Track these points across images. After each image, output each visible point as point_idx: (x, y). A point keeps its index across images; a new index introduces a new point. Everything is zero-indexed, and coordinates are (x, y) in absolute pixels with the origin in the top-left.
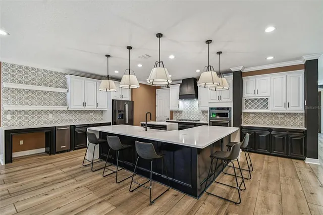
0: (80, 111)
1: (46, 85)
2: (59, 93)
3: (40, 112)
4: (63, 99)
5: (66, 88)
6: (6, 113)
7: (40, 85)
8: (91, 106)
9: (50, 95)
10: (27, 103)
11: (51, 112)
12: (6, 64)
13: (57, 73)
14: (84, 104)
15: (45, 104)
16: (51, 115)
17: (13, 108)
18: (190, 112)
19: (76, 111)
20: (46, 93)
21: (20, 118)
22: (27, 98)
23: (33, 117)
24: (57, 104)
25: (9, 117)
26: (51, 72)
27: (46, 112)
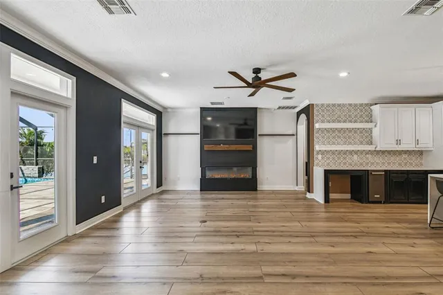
0: (389, 152)
1: (351, 122)
2: (364, 129)
3: (345, 152)
4: (367, 136)
5: (371, 122)
6: (318, 153)
7: (345, 122)
8: (408, 145)
9: (355, 132)
10: (334, 143)
11: (356, 152)
12: (317, 105)
13: (361, 105)
14: (398, 142)
15: (350, 143)
16: (355, 156)
17: (323, 148)
19: (383, 152)
20: (350, 130)
21: (329, 158)
22: (334, 137)
23: (339, 158)
24: (361, 143)
25: (320, 157)
26: (356, 105)
27: (351, 152)
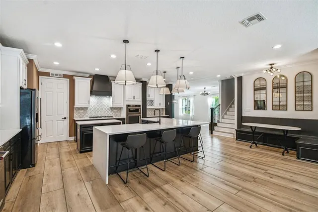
18: (98, 109)
